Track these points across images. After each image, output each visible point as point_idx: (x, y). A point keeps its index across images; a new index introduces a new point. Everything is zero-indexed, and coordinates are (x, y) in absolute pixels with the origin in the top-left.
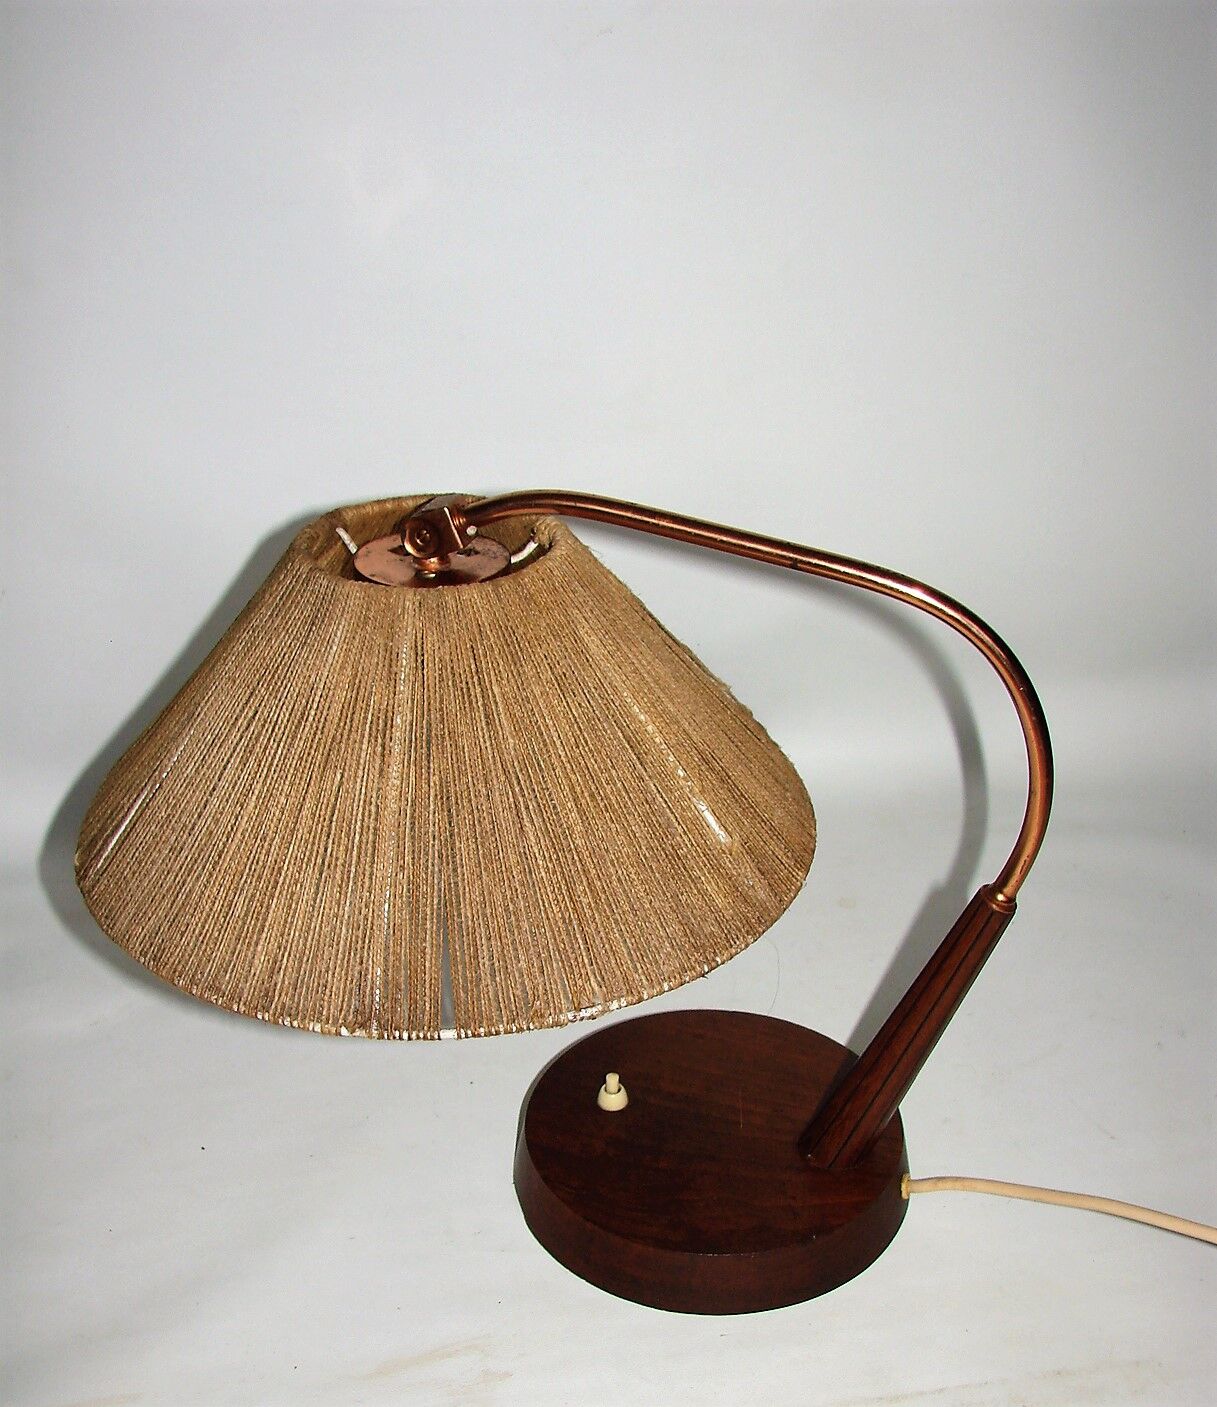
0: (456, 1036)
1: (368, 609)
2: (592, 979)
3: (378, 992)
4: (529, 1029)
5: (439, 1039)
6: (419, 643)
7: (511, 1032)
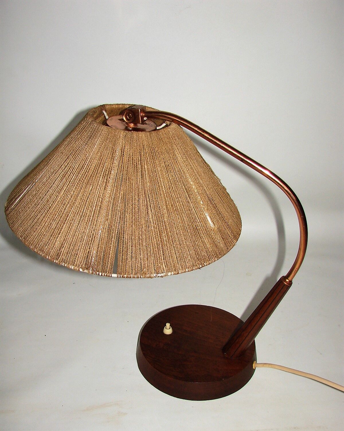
0: (117, 277)
1: (108, 135)
2: (164, 264)
3: (94, 259)
4: (141, 277)
5: (111, 276)
6: (123, 148)
7: (135, 278)
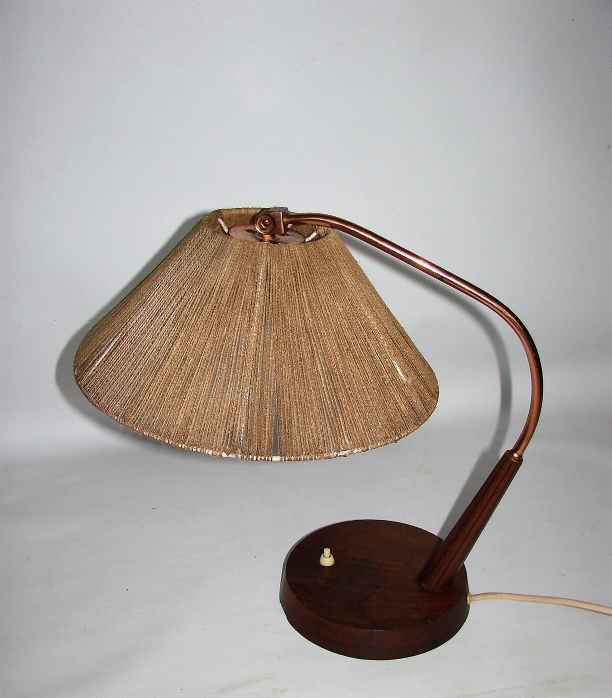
0: (280, 460)
1: (244, 251)
2: (346, 437)
3: (242, 435)
4: (315, 458)
5: (271, 460)
6: (269, 269)
7: (306, 460)
